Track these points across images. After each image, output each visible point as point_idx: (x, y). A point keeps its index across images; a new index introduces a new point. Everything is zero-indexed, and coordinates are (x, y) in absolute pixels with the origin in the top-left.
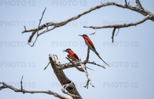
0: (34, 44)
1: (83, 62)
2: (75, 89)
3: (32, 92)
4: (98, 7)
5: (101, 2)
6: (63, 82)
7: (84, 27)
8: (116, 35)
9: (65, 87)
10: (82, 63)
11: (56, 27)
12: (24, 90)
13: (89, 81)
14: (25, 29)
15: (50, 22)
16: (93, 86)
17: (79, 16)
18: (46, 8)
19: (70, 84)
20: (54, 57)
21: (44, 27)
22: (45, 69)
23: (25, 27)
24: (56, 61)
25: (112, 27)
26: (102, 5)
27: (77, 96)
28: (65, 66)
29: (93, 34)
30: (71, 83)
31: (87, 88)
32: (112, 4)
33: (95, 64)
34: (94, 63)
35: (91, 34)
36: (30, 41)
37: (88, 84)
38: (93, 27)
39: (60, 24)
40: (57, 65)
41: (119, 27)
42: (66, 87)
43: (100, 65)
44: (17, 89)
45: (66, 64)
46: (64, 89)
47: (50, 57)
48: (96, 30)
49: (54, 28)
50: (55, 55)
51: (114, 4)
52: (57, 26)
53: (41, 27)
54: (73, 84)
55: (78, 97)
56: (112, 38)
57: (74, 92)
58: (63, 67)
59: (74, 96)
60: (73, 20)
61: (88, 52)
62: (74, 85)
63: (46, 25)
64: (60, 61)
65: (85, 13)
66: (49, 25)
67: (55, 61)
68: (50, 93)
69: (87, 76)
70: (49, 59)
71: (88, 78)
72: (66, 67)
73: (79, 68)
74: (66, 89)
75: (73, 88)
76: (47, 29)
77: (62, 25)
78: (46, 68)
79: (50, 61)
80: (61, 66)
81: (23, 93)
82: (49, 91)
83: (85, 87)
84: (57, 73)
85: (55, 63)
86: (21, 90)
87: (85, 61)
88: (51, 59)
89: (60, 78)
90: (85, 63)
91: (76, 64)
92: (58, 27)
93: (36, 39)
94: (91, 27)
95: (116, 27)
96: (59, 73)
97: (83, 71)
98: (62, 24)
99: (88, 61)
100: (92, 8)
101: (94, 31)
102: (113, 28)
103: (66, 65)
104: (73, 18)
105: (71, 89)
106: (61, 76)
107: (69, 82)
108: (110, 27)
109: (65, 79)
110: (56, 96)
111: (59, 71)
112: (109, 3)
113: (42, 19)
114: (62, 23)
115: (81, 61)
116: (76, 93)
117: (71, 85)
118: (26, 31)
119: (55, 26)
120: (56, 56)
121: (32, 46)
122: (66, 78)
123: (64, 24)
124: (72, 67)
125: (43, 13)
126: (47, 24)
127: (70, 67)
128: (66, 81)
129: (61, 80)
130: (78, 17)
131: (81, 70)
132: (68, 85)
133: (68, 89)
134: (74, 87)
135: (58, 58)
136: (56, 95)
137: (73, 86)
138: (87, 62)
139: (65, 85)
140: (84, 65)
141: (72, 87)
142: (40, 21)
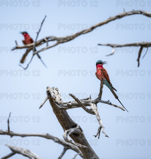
0: (28, 65)
1: (94, 101)
2: (83, 135)
3: (23, 136)
4: (119, 17)
5: (124, 10)
6: (66, 125)
7: (99, 45)
8: (144, 57)
9: (68, 133)
10: (92, 103)
11: (60, 43)
12: (12, 132)
13: (101, 128)
14: (17, 44)
15: (52, 36)
16: (107, 136)
17: (93, 28)
18: (46, 17)
19: (75, 128)
20: (53, 91)
21: (43, 42)
22: (40, 107)
23: (16, 42)
24: (56, 97)
25: (137, 45)
26: (124, 13)
27: (85, 146)
28: (68, 105)
29: (111, 54)
30: (78, 127)
31: (99, 138)
32: (139, 12)
33: (110, 104)
34: (109, 102)
35: (109, 55)
36: (22, 61)
37: (99, 132)
38: (112, 45)
39: (65, 39)
40: (57, 103)
41: (147, 46)
42: (70, 133)
43: (117, 105)
44: (2, 130)
45: (70, 102)
46: (67, 135)
47: (48, 91)
48: (115, 50)
49: (56, 45)
50: (55, 88)
51: (141, 13)
52: (61, 41)
53: (38, 42)
54: (80, 128)
55: (86, 148)
56: (138, 60)
57: (80, 139)
58: (65, 106)
59: (81, 146)
60: (84, 34)
61: (102, 87)
62: (82, 131)
63: (46, 40)
64: (61, 98)
65: (101, 25)
66: (50, 39)
67: (54, 97)
68: (48, 137)
69: (99, 120)
70: (47, 94)
71: (100, 123)
72: (70, 107)
73: (88, 109)
74: (70, 135)
75: (79, 135)
76: (48, 45)
77: (68, 41)
78: (42, 106)
79: (48, 96)
80: (63, 105)
81: (10, 136)
82: (47, 134)
83: (96, 137)
84: (57, 113)
85: (55, 100)
86: (7, 132)
87: (97, 99)
88: (49, 93)
89: (62, 120)
90: (96, 102)
91: (84, 102)
92: (63, 42)
93: (31, 60)
94: (109, 45)
95: (143, 46)
96: (61, 114)
97: (93, 113)
98: (68, 39)
99: (101, 99)
100: (110, 18)
101: (113, 50)
102: (140, 47)
103: (70, 104)
104: (83, 31)
105: (76, 136)
106: (63, 117)
107: (75, 126)
108: (135, 45)
109: (68, 122)
110: (56, 142)
111: (60, 111)
112: (134, 12)
113: (40, 30)
114: (68, 37)
115: (90, 99)
116: (83, 141)
117: (76, 130)
118: (17, 48)
119: (58, 42)
120: (57, 89)
121: (25, 69)
122: (71, 120)
123: (70, 40)
124: (78, 107)
125: (42, 23)
126: (47, 38)
127: (76, 106)
128: (69, 124)
129: (62, 123)
130: (90, 30)
131: (91, 112)
132: (72, 130)
133: (72, 135)
134: (81, 133)
135: (58, 93)
136: (57, 140)
137: (80, 131)
138: (99, 101)
139: (68, 130)
140: (95, 105)
141: (78, 133)
142: (38, 33)
